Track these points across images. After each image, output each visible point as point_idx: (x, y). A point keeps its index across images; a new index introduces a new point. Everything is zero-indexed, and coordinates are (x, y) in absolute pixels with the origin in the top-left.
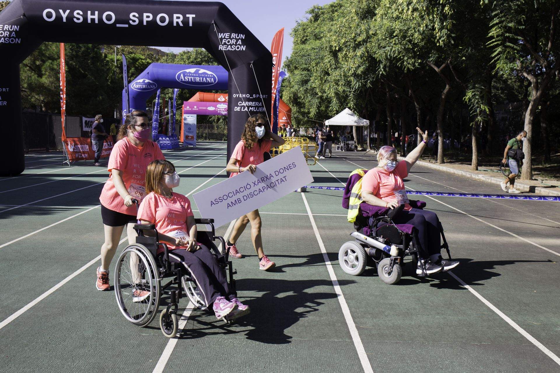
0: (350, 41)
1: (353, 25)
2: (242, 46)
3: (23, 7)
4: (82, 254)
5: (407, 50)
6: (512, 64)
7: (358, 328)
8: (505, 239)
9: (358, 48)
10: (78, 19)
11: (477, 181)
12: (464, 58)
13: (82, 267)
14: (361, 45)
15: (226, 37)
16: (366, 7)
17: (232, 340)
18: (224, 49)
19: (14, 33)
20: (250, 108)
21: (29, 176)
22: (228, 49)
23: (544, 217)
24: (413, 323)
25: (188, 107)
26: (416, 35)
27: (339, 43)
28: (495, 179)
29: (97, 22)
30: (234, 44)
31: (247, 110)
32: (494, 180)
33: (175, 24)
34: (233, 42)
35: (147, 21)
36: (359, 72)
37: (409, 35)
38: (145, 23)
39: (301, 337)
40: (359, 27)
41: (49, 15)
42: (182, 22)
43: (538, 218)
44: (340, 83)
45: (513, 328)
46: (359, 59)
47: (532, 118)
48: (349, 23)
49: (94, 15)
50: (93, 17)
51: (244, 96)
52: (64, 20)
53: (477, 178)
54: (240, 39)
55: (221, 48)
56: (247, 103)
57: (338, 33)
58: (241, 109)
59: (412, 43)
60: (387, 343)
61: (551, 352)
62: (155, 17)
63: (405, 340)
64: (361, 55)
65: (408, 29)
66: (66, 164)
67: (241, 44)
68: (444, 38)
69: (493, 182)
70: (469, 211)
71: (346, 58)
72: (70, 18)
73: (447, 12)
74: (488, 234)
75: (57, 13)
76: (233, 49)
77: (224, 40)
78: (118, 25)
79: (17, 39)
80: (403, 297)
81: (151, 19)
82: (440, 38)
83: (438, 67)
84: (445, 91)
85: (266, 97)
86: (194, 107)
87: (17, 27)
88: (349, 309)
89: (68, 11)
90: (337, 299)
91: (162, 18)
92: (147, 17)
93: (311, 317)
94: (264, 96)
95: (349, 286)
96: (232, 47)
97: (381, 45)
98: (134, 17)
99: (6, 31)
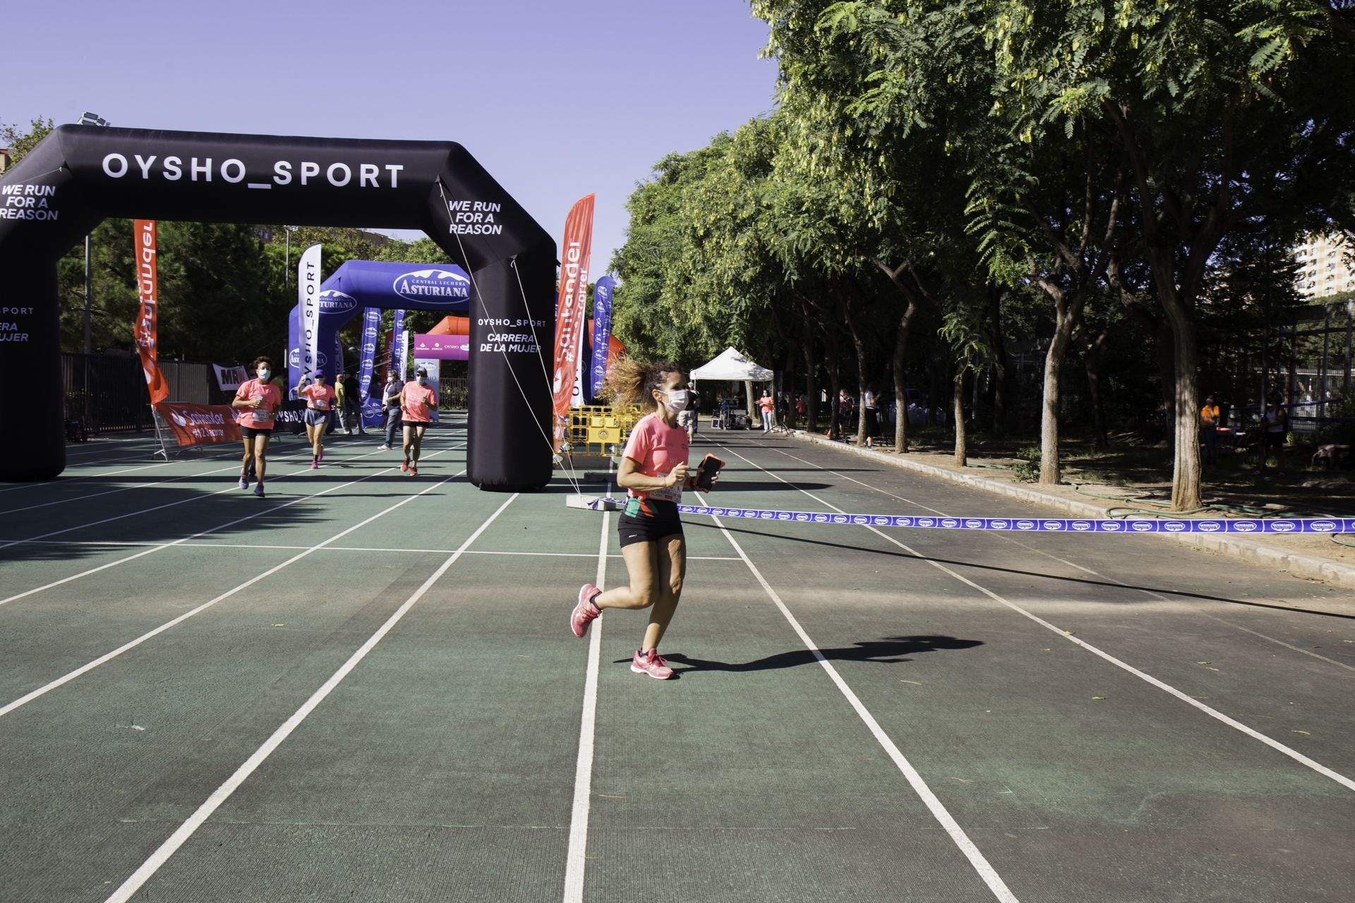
0: (726, 219)
1: (732, 188)
2: (495, 227)
3: (63, 151)
4: (90, 643)
5: (828, 239)
6: (1017, 265)
7: (593, 799)
8: (970, 603)
9: (741, 231)
10: (173, 173)
11: (959, 488)
12: (932, 253)
13: (74, 670)
14: (746, 225)
15: (463, 209)
16: (755, 154)
18: (459, 233)
19: (44, 200)
20: (511, 346)
21: (72, 482)
22: (467, 231)
23: (1060, 557)
24: (713, 786)
25: (423, 345)
26: (844, 209)
27: (704, 221)
28: (992, 482)
29: (209, 178)
30: (480, 221)
31: (504, 350)
32: (991, 485)
33: (363, 184)
34: (476, 217)
35: (308, 178)
36: (746, 277)
37: (830, 208)
38: (304, 182)
39: (463, 822)
40: (742, 192)
41: (115, 166)
42: (377, 179)
43: (1048, 559)
44: (711, 300)
45: (915, 793)
46: (744, 254)
47: (1057, 365)
48: (725, 185)
49: (204, 165)
50: (201, 169)
51: (499, 322)
52: (145, 175)
53: (961, 480)
54: (490, 212)
55: (453, 228)
56: (505, 337)
57: (707, 205)
58: (493, 347)
59: (839, 223)
60: (640, 831)
61: (971, 843)
63: (681, 826)
64: (746, 246)
65: (828, 197)
66: (160, 457)
67: (493, 222)
68: (881, 214)
69: (989, 488)
70: (922, 546)
71: (718, 253)
72: (157, 171)
73: (885, 166)
74: (941, 592)
75: (132, 161)
76: (477, 231)
77: (459, 214)
78: (251, 186)
79: (50, 212)
80: (715, 730)
81: (316, 172)
82: (875, 214)
83: (893, 268)
84: (908, 314)
85: (542, 324)
86: (437, 345)
87: (51, 189)
88: (594, 758)
89: (152, 159)
90: (578, 736)
91: (338, 173)
92: (309, 170)
93: (505, 777)
94: (539, 323)
95: (616, 706)
96: (476, 228)
97: (780, 226)
98: (282, 169)
99: (29, 195)
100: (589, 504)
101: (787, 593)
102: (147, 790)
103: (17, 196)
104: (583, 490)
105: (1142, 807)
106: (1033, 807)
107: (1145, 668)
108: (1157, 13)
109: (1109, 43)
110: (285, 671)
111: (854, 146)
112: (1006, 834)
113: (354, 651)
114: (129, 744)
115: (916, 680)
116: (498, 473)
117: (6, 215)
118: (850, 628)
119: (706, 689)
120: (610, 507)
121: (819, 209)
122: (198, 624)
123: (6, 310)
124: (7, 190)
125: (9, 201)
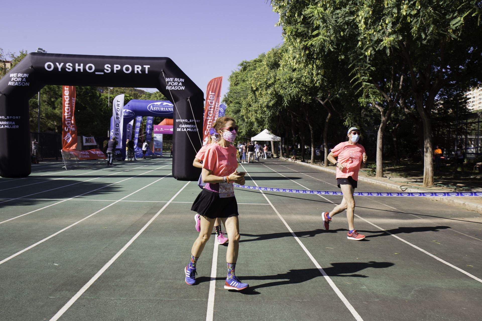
0: (263, 84)
2: (182, 87)
3: (31, 61)
4: (39, 234)
7: (216, 290)
9: (269, 88)
10: (69, 69)
13: (34, 244)
14: (271, 86)
15: (171, 81)
16: (273, 61)
18: (169, 89)
19: (24, 79)
20: (188, 129)
22: (172, 89)
23: (383, 203)
25: (157, 129)
26: (307, 80)
27: (256, 85)
29: (82, 71)
30: (177, 85)
31: (186, 130)
33: (136, 72)
35: (117, 70)
36: (271, 104)
37: (302, 80)
38: (115, 72)
39: (170, 298)
40: (269, 74)
41: (49, 67)
42: (141, 70)
43: (379, 204)
44: (258, 112)
45: (331, 288)
46: (270, 96)
47: (382, 135)
48: (263, 72)
50: (79, 67)
51: (184, 120)
52: (60, 70)
54: (180, 82)
55: (168, 88)
56: (186, 126)
57: (256, 79)
59: (304, 85)
60: (233, 301)
62: (122, 67)
63: (247, 299)
64: (271, 93)
66: (64, 169)
67: (181, 85)
68: (319, 81)
70: (334, 199)
71: (261, 95)
72: (64, 68)
73: (318, 64)
74: (341, 216)
75: (55, 65)
76: (176, 89)
78: (96, 73)
79: (27, 83)
80: (260, 265)
81: (119, 68)
82: (317, 81)
83: (323, 101)
84: (328, 117)
86: (162, 129)
87: (27, 75)
88: (216, 275)
89: (62, 64)
90: (211, 267)
91: (127, 68)
92: (117, 67)
94: (198, 121)
96: (175, 87)
97: (283, 86)
98: (107, 67)
99: (19, 77)
101: (285, 216)
102: (59, 287)
103: (15, 77)
105: (412, 293)
106: (373, 293)
107: (414, 243)
108: (416, 9)
109: (399, 20)
110: (108, 244)
111: (310, 58)
112: (364, 302)
113: (132, 237)
114: (53, 270)
115: (332, 247)
116: (183, 174)
117: (11, 84)
119: (257, 251)
121: (299, 81)
122: (77, 228)
123: (11, 117)
124: (11, 75)
125: (12, 79)
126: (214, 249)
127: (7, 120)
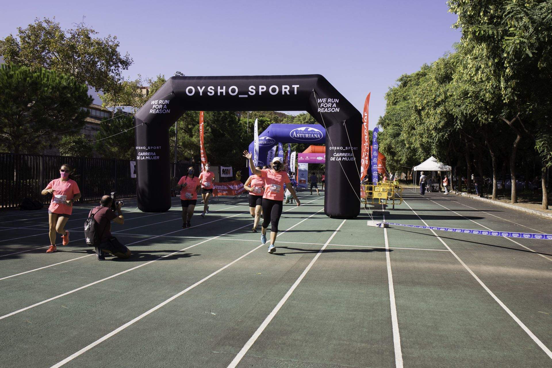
0: (431, 102)
1: (433, 88)
2: (337, 109)
3: (172, 86)
4: (190, 278)
5: (480, 108)
7: (403, 357)
9: (438, 107)
10: (211, 93)
11: (547, 219)
12: (531, 112)
13: (186, 288)
14: (440, 104)
15: (324, 102)
16: (444, 73)
17: (287, 363)
18: (322, 112)
19: (165, 105)
20: (343, 158)
21: (174, 212)
22: (325, 111)
25: (301, 158)
26: (487, 95)
27: (422, 103)
29: (224, 94)
30: (330, 107)
31: (341, 160)
33: (283, 93)
34: (329, 105)
35: (262, 92)
36: (440, 126)
37: (481, 95)
38: (260, 94)
40: (438, 90)
41: (190, 91)
42: (289, 91)
44: (424, 136)
46: (439, 116)
49: (223, 89)
50: (222, 91)
51: (338, 148)
52: (201, 94)
53: (546, 216)
54: (334, 103)
55: (320, 110)
56: (341, 154)
57: (423, 96)
58: (336, 159)
59: (484, 101)
62: (268, 88)
64: (440, 113)
65: (481, 90)
67: (335, 107)
68: (509, 96)
70: (534, 247)
71: (427, 116)
72: (205, 92)
74: (548, 269)
75: (196, 89)
76: (329, 111)
77: (322, 104)
78: (240, 96)
79: (167, 110)
80: (453, 329)
81: (265, 90)
82: (505, 96)
83: (510, 121)
84: (517, 141)
85: (356, 149)
86: (307, 157)
87: (168, 101)
88: (400, 339)
89: (204, 88)
90: (392, 329)
91: (274, 89)
92: (262, 89)
93: (363, 345)
94: (355, 148)
95: (406, 316)
96: (329, 109)
97: (457, 104)
98: (252, 89)
99: (160, 104)
100: (377, 225)
101: (473, 267)
102: (221, 340)
103: (156, 105)
104: (375, 219)
110: (265, 293)
111: (499, 67)
113: (291, 286)
114: (211, 320)
115: (546, 312)
116: (337, 211)
117: (153, 112)
118: (507, 285)
119: (445, 310)
120: (386, 226)
121: (476, 95)
122: (228, 272)
123: (152, 147)
124: (153, 102)
125: (154, 107)
126: (391, 306)
127: (148, 151)
